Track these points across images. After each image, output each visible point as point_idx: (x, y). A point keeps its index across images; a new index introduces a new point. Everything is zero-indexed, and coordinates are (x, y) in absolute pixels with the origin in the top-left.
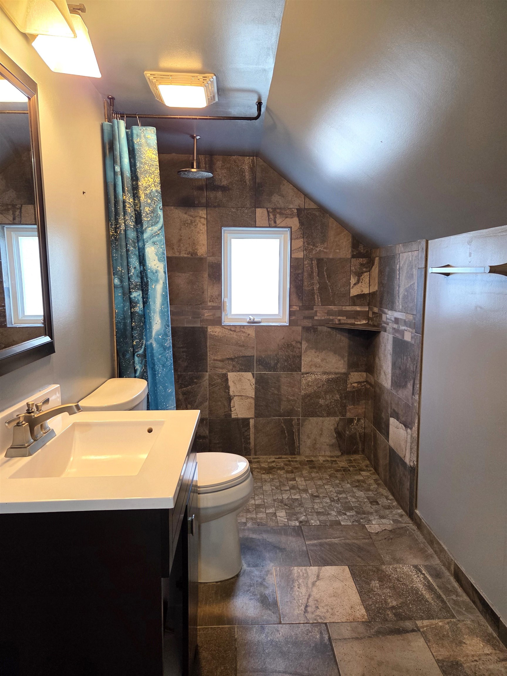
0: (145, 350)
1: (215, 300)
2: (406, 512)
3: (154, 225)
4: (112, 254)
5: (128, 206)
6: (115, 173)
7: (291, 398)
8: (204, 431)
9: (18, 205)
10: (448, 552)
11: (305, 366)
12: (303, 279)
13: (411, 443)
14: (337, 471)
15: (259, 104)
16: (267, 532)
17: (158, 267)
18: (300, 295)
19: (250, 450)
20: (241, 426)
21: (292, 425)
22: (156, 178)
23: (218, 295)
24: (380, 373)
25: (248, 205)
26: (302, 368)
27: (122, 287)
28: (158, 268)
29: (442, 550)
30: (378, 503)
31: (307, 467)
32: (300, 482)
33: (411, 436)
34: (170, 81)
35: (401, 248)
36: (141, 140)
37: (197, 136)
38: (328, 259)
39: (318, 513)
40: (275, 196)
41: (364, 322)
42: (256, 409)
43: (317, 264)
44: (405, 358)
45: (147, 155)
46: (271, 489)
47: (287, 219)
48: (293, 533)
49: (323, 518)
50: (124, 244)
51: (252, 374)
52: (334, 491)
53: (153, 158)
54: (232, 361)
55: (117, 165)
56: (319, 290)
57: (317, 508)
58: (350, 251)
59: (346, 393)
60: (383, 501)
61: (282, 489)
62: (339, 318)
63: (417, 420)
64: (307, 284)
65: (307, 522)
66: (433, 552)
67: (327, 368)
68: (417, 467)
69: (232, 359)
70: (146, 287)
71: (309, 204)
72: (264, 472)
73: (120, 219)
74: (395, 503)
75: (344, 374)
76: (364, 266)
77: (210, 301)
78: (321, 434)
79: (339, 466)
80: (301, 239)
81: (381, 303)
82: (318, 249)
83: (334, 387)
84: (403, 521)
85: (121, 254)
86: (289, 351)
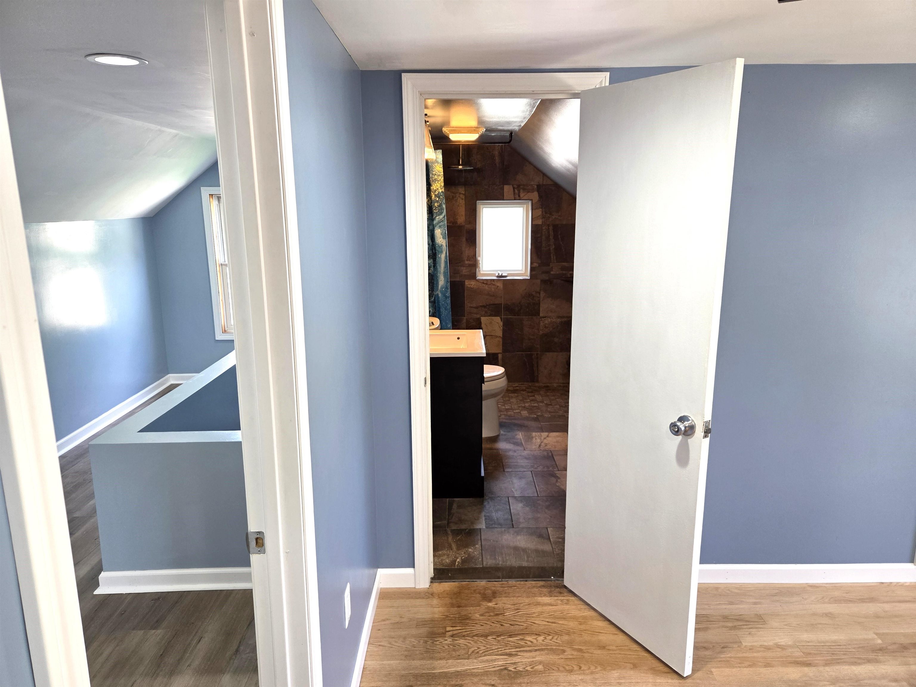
0: (435, 298)
1: (471, 260)
3: (440, 215)
7: (531, 337)
11: (543, 312)
12: (542, 242)
15: (511, 134)
16: (515, 419)
17: (442, 243)
18: (539, 254)
20: (492, 360)
21: (532, 359)
22: (441, 183)
23: (474, 255)
25: (498, 183)
26: (541, 313)
31: (544, 389)
32: (538, 398)
36: (433, 160)
38: (562, 225)
40: (519, 175)
42: (503, 346)
43: (553, 229)
45: (436, 169)
47: (529, 193)
48: (532, 420)
51: (499, 317)
53: (440, 170)
54: (485, 308)
56: (554, 250)
64: (545, 245)
65: (542, 415)
67: (561, 313)
70: (435, 256)
71: (546, 181)
77: (467, 260)
78: (555, 366)
80: (540, 209)
82: (554, 217)
86: (530, 299)
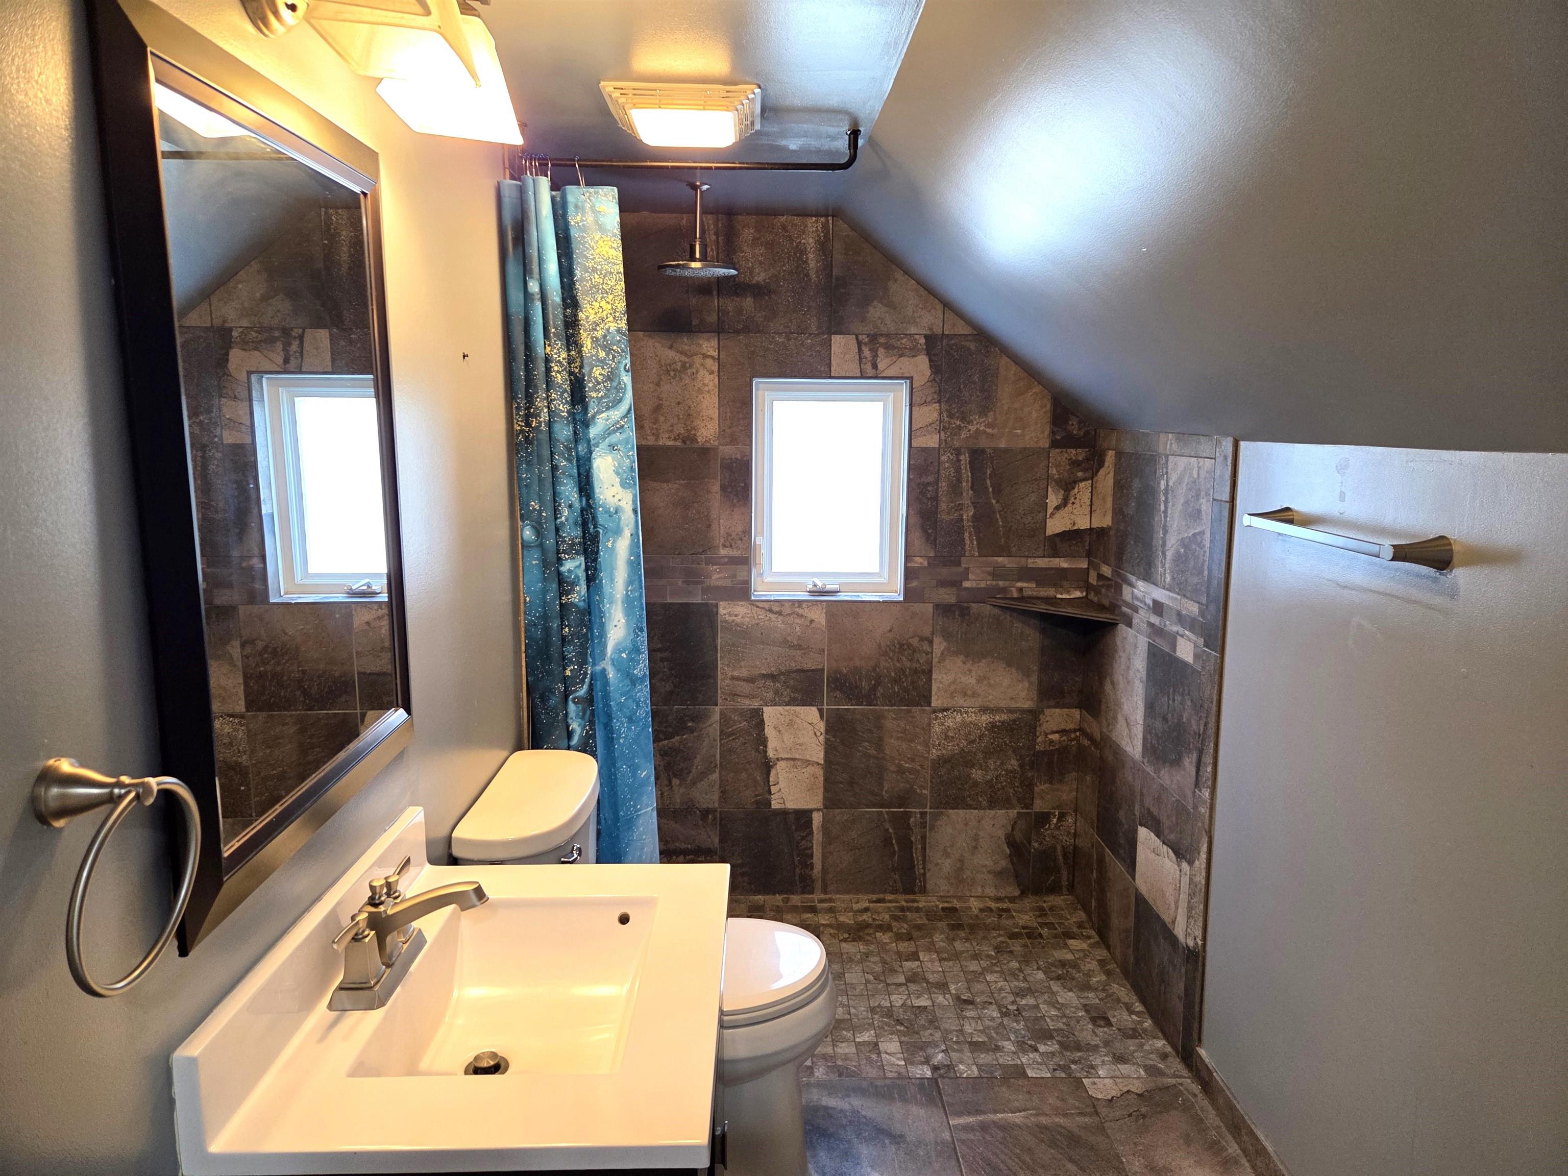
0: (591, 687)
1: (735, 543)
2: (1174, 1047)
3: (612, 407)
4: (518, 473)
5: (556, 368)
6: (527, 295)
7: (907, 765)
8: (709, 837)
9: (296, 330)
10: (1275, 1158)
11: (939, 694)
12: (937, 495)
13: (1189, 895)
14: (1013, 936)
15: (855, 134)
16: (861, 1091)
17: (619, 500)
18: (930, 531)
19: (813, 881)
20: (794, 827)
21: (909, 827)
22: (617, 302)
23: (744, 532)
24: (1115, 718)
25: (814, 329)
26: (934, 698)
27: (541, 546)
28: (621, 503)
29: (1261, 1151)
30: (1109, 1024)
31: (942, 925)
32: (929, 965)
33: (1191, 879)
34: (658, 102)
35: (1171, 444)
36: (584, 219)
37: (703, 184)
38: (995, 450)
39: (975, 1046)
40: (875, 307)
41: (1078, 594)
42: (826, 790)
43: (970, 463)
44: (1178, 698)
45: (597, 251)
46: (864, 982)
47: (903, 358)
48: (919, 1096)
49: (985, 1058)
50: (546, 453)
51: (818, 709)
52: (1008, 990)
53: (611, 257)
54: (774, 682)
55: (532, 278)
56: (973, 522)
57: (970, 1031)
58: (1047, 432)
59: (1034, 755)
60: (1121, 1017)
61: (888, 982)
62: (1019, 584)
63: (1205, 846)
64: (948, 506)
65: (950, 1067)
66: (1239, 1152)
67: (990, 697)
68: (1204, 950)
69: (772, 677)
70: (594, 544)
71: (954, 325)
72: (846, 936)
73: (538, 400)
74: (1148, 1024)
75: (1030, 711)
76: (1079, 465)
77: (724, 546)
78: (975, 848)
79: (1016, 925)
80: (935, 405)
81: (1120, 556)
82: (973, 428)
83: (1005, 742)
84: (1167, 1071)
85: (539, 477)
86: (904, 659)
